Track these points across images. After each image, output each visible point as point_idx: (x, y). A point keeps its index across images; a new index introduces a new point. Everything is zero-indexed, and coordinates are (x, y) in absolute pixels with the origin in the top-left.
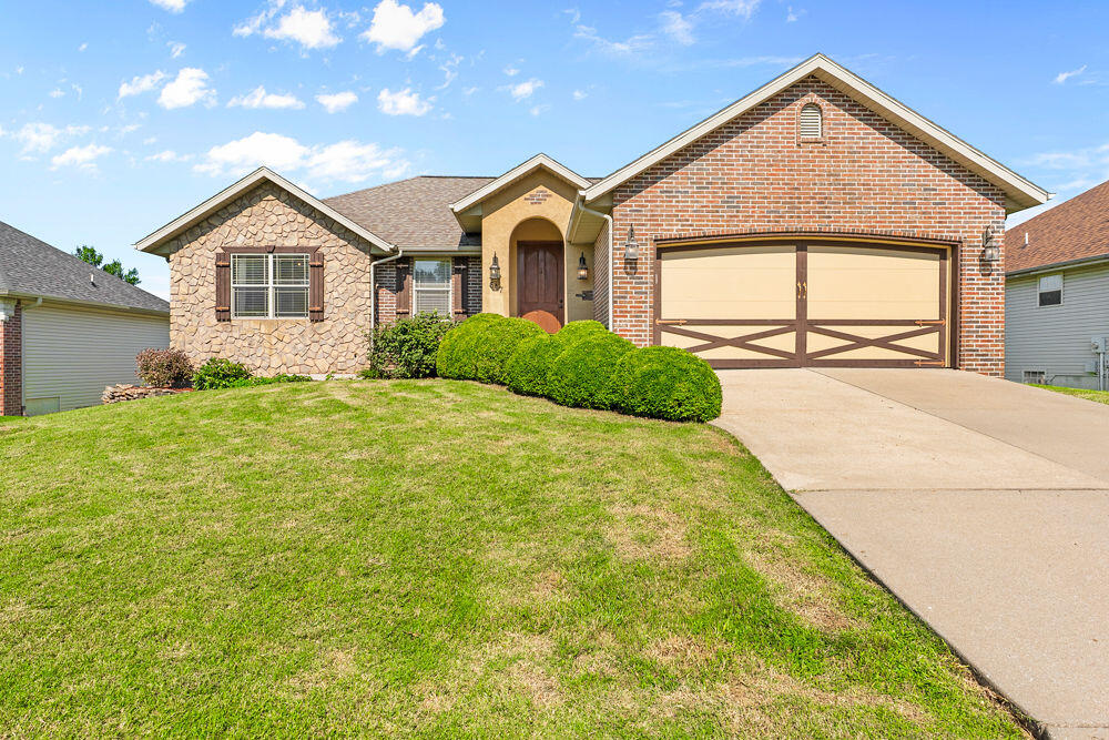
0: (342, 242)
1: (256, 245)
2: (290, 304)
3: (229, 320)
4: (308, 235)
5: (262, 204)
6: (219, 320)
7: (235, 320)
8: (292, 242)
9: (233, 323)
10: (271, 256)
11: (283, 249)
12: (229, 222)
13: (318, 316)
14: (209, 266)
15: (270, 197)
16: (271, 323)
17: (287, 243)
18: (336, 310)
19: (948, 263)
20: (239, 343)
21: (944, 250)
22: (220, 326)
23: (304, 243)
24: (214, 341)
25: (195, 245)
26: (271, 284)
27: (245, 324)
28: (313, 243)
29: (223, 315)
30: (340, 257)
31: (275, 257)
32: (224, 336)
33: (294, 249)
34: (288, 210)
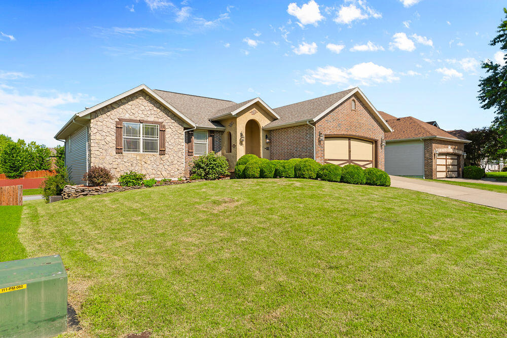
0: (173, 121)
1: (135, 119)
2: (149, 147)
3: (122, 153)
4: (158, 117)
5: (138, 100)
6: (117, 153)
7: (125, 153)
8: (151, 119)
9: (124, 154)
10: (141, 124)
11: (147, 122)
12: (122, 107)
13: (163, 153)
14: (112, 127)
15: (141, 98)
16: (142, 155)
17: (149, 119)
18: (170, 150)
19: (374, 145)
20: (127, 164)
21: (374, 142)
22: (117, 156)
23: (156, 120)
24: (114, 163)
25: (104, 116)
26: (141, 137)
27: (128, 155)
28: (160, 120)
29: (119, 151)
30: (172, 127)
31: (143, 125)
32: (119, 160)
33: (152, 122)
34: (149, 104)
